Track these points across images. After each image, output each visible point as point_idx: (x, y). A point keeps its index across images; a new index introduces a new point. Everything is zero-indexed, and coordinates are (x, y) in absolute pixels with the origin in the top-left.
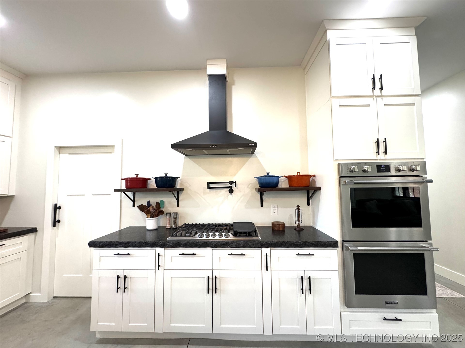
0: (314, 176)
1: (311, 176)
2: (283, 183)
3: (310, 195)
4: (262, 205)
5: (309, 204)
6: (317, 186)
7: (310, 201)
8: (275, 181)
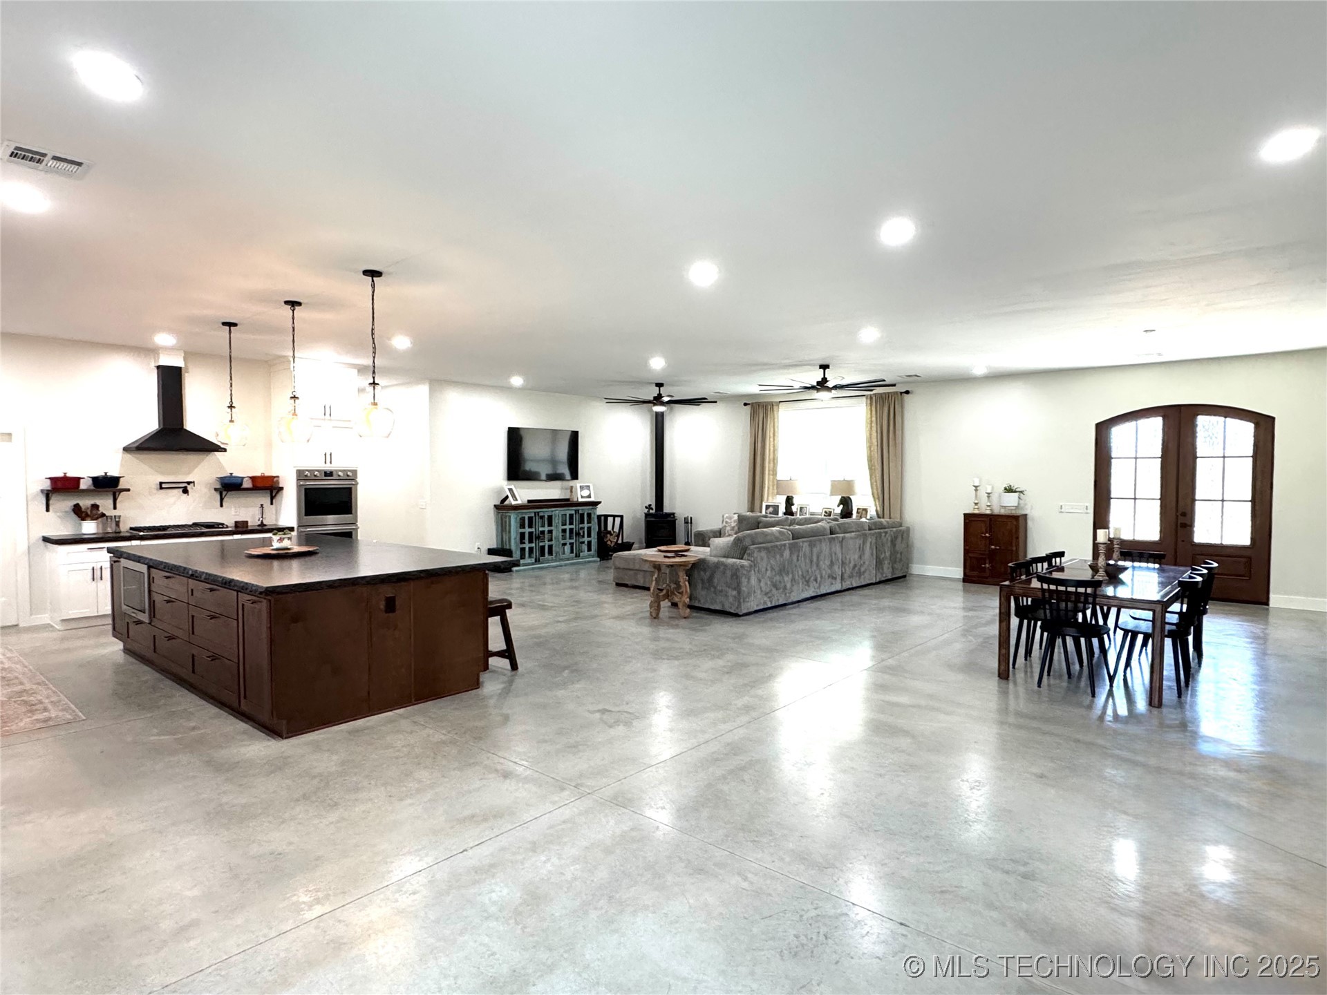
0: (278, 477)
1: (275, 477)
2: (247, 484)
3: (274, 495)
4: (221, 506)
5: (272, 504)
6: (281, 486)
7: (274, 501)
8: (239, 481)
